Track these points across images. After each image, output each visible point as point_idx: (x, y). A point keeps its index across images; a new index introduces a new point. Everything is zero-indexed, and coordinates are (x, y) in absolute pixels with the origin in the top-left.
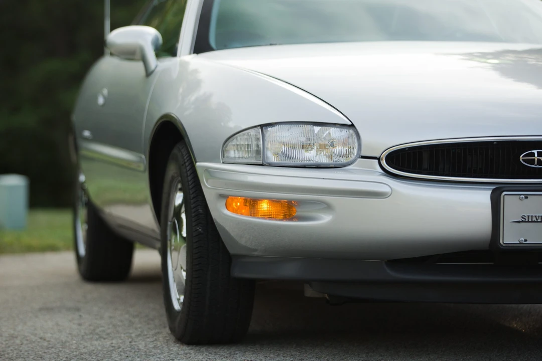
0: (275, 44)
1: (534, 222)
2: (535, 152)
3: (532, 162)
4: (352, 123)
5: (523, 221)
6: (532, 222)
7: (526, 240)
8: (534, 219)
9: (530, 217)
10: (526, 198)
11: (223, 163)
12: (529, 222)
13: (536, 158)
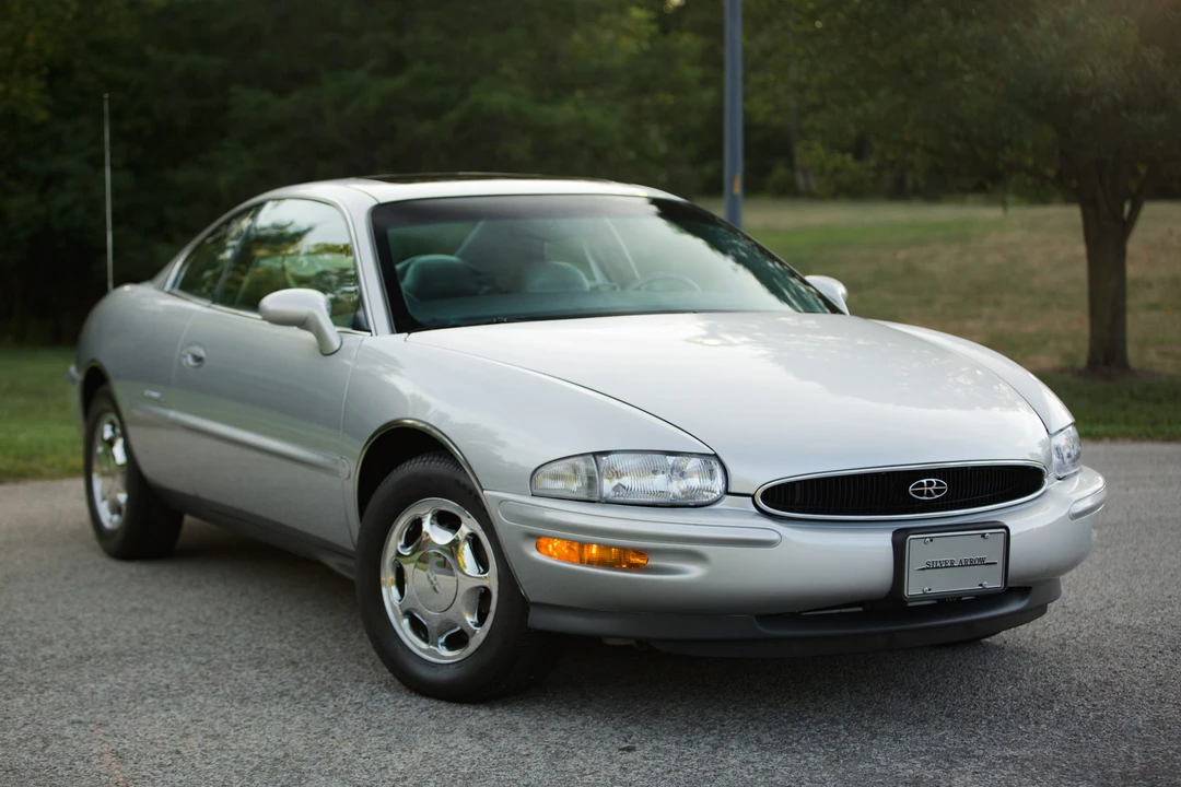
1: (938, 568)
2: (925, 481)
3: (921, 493)
4: (715, 452)
5: (927, 569)
6: (936, 568)
7: (930, 590)
8: (939, 565)
9: (935, 564)
11: (533, 496)
12: (933, 568)
13: (926, 489)
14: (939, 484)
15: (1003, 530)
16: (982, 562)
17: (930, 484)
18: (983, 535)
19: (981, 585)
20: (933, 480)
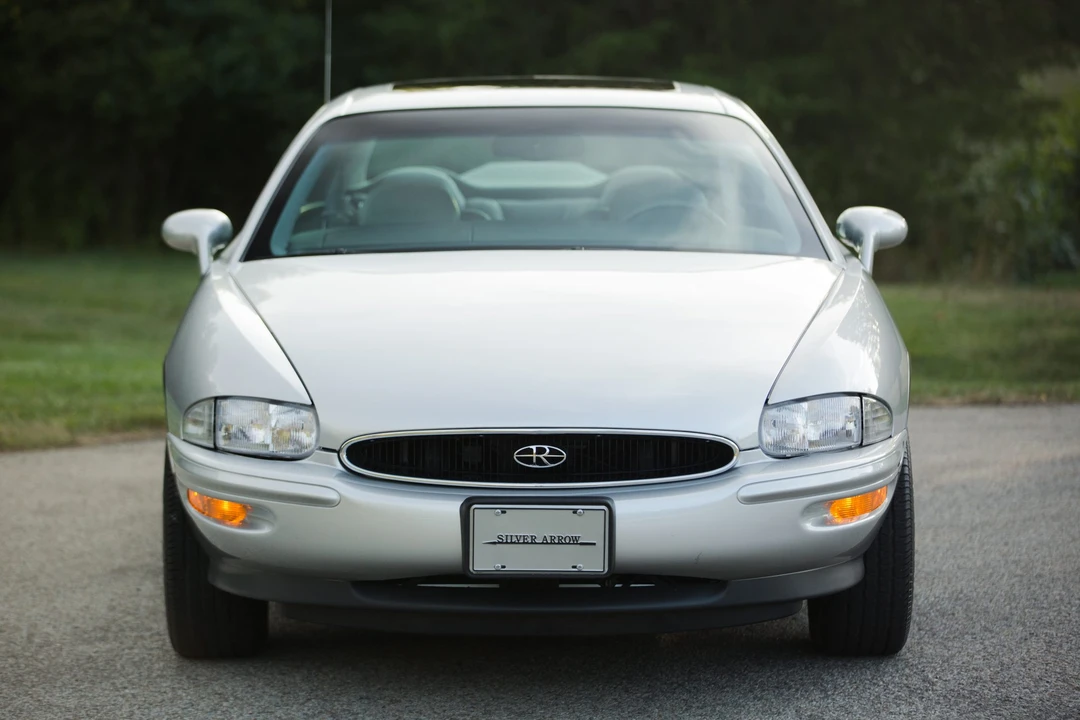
0: (341, 253)
1: (514, 543)
2: (534, 448)
3: (529, 460)
4: (313, 404)
5: (499, 543)
6: (512, 543)
7: (504, 567)
8: (514, 540)
9: (509, 538)
10: (504, 512)
11: (184, 440)
12: (507, 543)
13: (534, 456)
14: (552, 451)
15: (603, 507)
16: (575, 541)
17: (541, 451)
18: (575, 511)
19: (574, 567)
20: (546, 447)
